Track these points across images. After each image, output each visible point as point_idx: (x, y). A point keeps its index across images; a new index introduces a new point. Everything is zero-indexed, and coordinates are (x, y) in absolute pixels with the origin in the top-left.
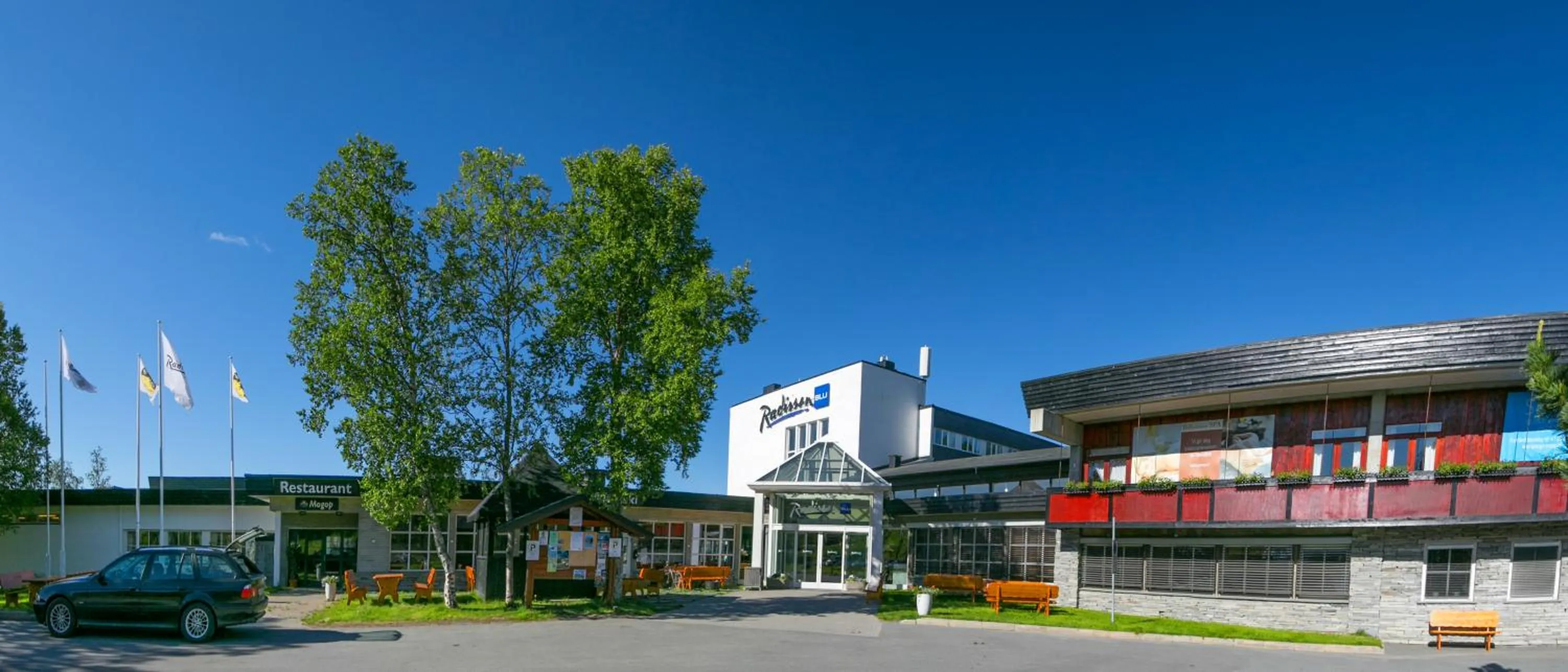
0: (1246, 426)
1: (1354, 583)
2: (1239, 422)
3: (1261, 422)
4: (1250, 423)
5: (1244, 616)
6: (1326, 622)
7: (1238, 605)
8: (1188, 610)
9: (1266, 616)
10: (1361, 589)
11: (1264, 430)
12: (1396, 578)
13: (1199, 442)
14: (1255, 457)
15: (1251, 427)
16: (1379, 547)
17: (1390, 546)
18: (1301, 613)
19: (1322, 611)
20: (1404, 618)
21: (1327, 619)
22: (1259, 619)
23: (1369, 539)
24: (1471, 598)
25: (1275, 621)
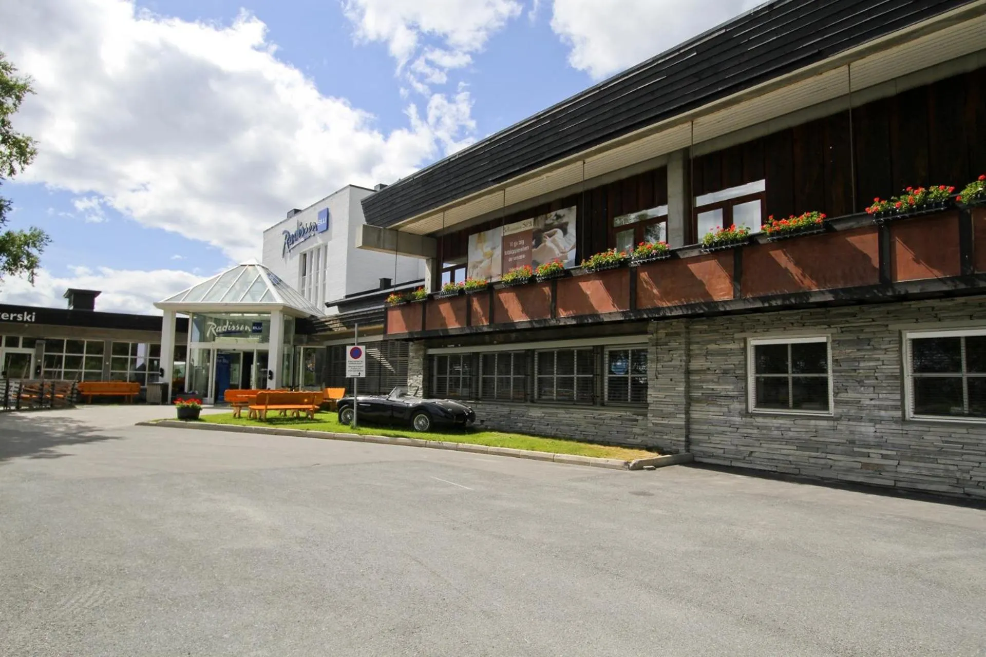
0: (552, 222)
1: (651, 388)
2: (546, 218)
3: (564, 216)
4: (555, 218)
5: (548, 425)
6: (626, 432)
7: (543, 413)
8: (502, 419)
9: (568, 425)
10: (661, 395)
11: (567, 224)
12: (708, 381)
13: (516, 244)
14: (561, 255)
15: (556, 223)
16: (680, 344)
17: (698, 343)
18: (601, 422)
19: (622, 420)
20: (723, 433)
21: (628, 429)
22: (561, 427)
23: (667, 334)
24: (832, 410)
25: (577, 430)
